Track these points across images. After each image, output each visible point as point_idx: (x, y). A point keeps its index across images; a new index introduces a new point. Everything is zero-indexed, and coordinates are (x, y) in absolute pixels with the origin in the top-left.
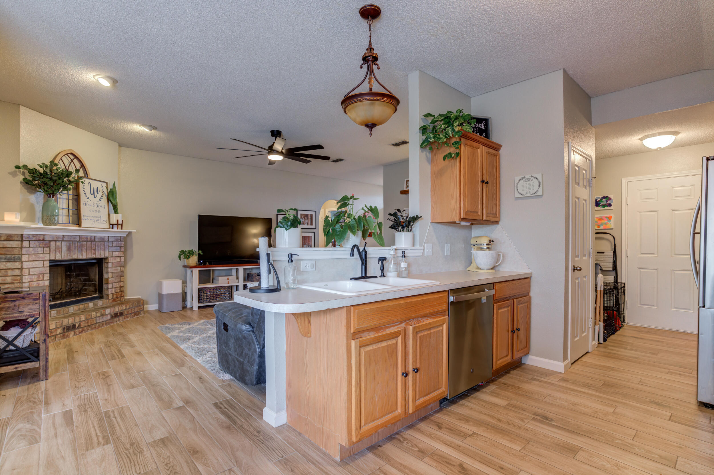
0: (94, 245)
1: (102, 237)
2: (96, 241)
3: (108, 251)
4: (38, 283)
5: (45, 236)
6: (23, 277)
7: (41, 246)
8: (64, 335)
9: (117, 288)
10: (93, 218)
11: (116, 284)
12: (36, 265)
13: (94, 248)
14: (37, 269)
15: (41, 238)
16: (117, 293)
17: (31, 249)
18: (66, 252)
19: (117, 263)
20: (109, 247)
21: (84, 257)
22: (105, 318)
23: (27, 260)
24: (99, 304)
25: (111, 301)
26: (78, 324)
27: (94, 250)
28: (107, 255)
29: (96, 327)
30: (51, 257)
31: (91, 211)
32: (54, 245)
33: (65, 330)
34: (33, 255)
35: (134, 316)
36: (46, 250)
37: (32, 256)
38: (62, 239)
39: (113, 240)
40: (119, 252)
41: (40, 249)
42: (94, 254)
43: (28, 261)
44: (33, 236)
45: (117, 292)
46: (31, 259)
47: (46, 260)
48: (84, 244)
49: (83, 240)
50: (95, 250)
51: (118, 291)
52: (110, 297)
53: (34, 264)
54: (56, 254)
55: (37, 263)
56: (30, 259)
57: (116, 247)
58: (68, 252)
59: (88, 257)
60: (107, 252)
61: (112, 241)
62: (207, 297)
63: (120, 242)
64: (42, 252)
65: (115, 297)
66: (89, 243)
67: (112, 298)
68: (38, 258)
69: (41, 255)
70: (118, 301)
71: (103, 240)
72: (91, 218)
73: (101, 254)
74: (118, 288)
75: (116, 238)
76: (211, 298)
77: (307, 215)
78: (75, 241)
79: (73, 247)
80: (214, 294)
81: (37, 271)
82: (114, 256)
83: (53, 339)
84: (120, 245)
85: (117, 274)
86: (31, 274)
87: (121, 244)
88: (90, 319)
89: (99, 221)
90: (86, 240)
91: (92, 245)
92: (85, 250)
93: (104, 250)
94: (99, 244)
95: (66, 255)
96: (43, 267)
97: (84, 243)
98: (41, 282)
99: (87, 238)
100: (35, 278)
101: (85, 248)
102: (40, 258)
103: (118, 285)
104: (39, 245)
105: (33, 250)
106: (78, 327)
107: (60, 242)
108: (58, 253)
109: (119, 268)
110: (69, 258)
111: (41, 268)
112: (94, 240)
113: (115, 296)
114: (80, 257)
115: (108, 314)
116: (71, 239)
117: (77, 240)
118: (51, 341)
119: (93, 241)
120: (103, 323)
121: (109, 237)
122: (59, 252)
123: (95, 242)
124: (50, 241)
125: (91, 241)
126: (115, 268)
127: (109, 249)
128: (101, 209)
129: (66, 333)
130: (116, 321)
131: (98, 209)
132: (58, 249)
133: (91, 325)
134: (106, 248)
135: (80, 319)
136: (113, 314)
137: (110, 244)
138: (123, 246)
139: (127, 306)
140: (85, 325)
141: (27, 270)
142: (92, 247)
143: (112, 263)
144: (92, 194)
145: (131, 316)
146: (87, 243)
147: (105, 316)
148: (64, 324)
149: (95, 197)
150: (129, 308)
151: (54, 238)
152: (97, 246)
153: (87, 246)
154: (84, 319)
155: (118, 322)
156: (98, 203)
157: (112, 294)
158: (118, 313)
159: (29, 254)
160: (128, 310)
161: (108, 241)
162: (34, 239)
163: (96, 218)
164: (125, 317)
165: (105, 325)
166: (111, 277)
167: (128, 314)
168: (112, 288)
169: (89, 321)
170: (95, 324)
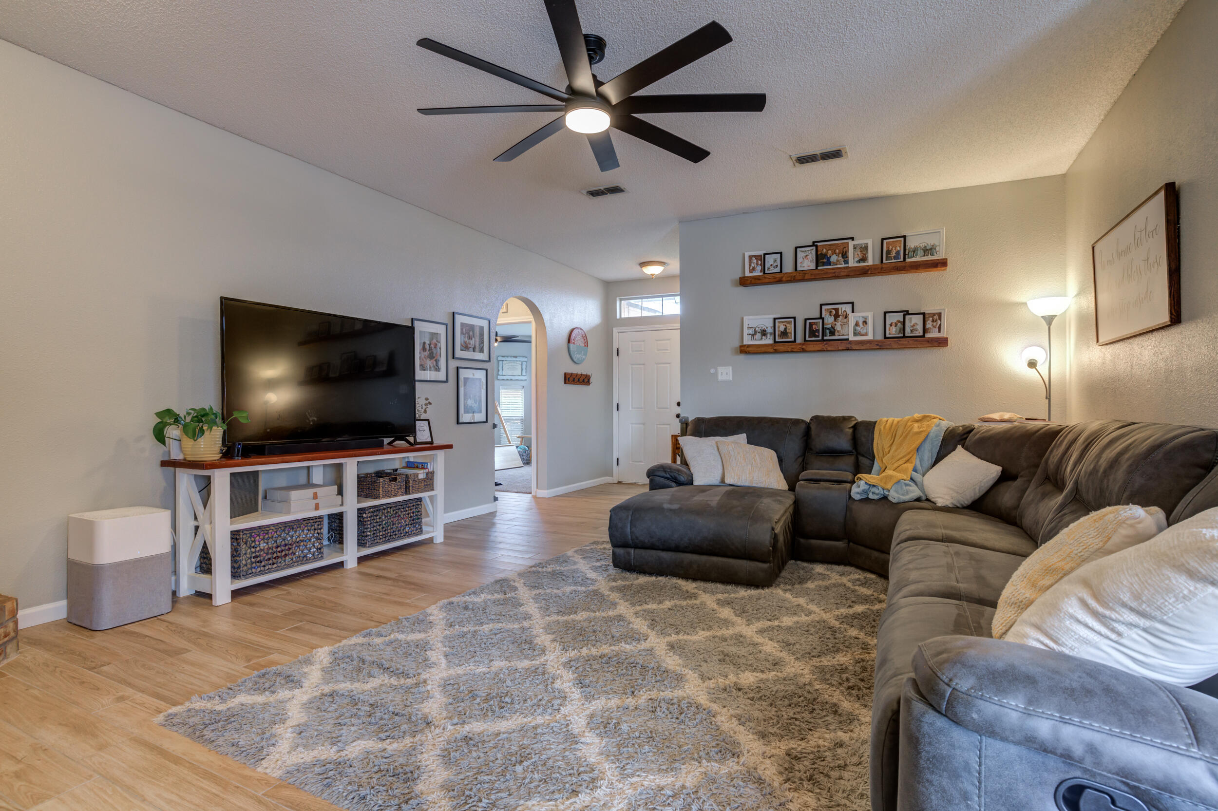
62: (257, 557)
76: (269, 559)
77: (472, 327)
80: (278, 547)
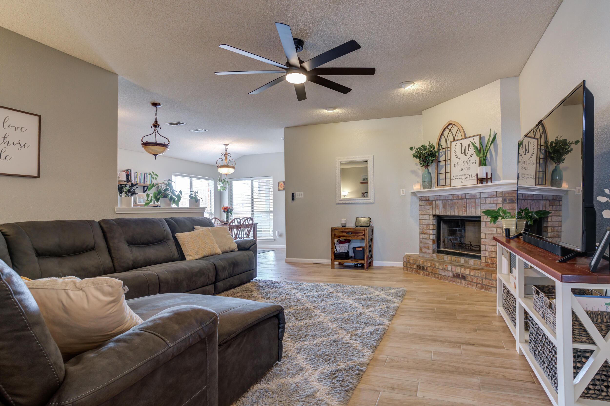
0: (465, 202)
1: (473, 194)
2: (467, 199)
3: (481, 209)
4: (426, 231)
5: (430, 197)
7: (428, 204)
12: (426, 218)
13: (465, 206)
14: (426, 221)
15: (428, 199)
17: (423, 206)
20: (482, 205)
21: (456, 214)
22: (446, 274)
24: (470, 263)
25: (484, 264)
26: (426, 267)
27: (465, 207)
28: (478, 213)
29: (438, 277)
30: (433, 212)
31: (461, 170)
32: (435, 204)
33: (418, 268)
34: (424, 211)
35: (481, 288)
36: (430, 208)
39: (487, 196)
41: (428, 206)
42: (465, 211)
43: (422, 215)
44: (424, 197)
47: (430, 215)
49: (455, 198)
50: (466, 207)
53: (424, 217)
54: (436, 210)
55: (426, 216)
56: (423, 214)
57: (490, 204)
58: (444, 209)
59: (459, 214)
60: (479, 209)
61: (485, 198)
63: (496, 199)
66: (460, 201)
67: (485, 262)
68: (426, 213)
69: (428, 211)
71: (474, 197)
72: (461, 177)
73: (472, 212)
75: (490, 194)
78: (448, 199)
79: (447, 205)
84: (496, 202)
87: (497, 201)
88: (434, 268)
89: (468, 178)
90: (457, 198)
91: (463, 202)
92: (457, 208)
93: (476, 208)
94: (470, 201)
95: (442, 211)
96: (429, 220)
97: (455, 201)
98: (428, 230)
99: (458, 196)
100: (425, 226)
101: (457, 205)
106: (425, 270)
107: (438, 201)
110: (445, 214)
111: (428, 220)
112: (465, 198)
113: (489, 261)
114: (453, 214)
115: (450, 271)
116: (445, 198)
117: (450, 199)
120: (445, 276)
121: (481, 194)
123: (466, 200)
124: (432, 201)
125: (462, 199)
126: (489, 229)
127: (481, 206)
128: (471, 164)
129: (419, 271)
130: (458, 283)
131: (468, 166)
132: (437, 206)
133: (434, 274)
134: (478, 205)
135: (427, 264)
136: (455, 273)
137: (482, 201)
138: (500, 203)
139: (472, 272)
140: (431, 271)
141: (421, 221)
142: (463, 204)
143: (486, 222)
144: (463, 153)
145: (477, 286)
146: (458, 201)
147: (447, 272)
148: (417, 263)
149: (465, 155)
150: (475, 276)
151: (434, 198)
152: (468, 203)
153: (458, 204)
154: (429, 265)
155: (459, 284)
156: (469, 160)
157: (486, 257)
158: (460, 275)
159: (422, 210)
160: (473, 277)
161: (480, 198)
162: (424, 200)
163: (465, 176)
164: (468, 283)
165: (447, 280)
166: (485, 238)
167: (472, 282)
168: (486, 250)
169: (434, 269)
170: (438, 274)
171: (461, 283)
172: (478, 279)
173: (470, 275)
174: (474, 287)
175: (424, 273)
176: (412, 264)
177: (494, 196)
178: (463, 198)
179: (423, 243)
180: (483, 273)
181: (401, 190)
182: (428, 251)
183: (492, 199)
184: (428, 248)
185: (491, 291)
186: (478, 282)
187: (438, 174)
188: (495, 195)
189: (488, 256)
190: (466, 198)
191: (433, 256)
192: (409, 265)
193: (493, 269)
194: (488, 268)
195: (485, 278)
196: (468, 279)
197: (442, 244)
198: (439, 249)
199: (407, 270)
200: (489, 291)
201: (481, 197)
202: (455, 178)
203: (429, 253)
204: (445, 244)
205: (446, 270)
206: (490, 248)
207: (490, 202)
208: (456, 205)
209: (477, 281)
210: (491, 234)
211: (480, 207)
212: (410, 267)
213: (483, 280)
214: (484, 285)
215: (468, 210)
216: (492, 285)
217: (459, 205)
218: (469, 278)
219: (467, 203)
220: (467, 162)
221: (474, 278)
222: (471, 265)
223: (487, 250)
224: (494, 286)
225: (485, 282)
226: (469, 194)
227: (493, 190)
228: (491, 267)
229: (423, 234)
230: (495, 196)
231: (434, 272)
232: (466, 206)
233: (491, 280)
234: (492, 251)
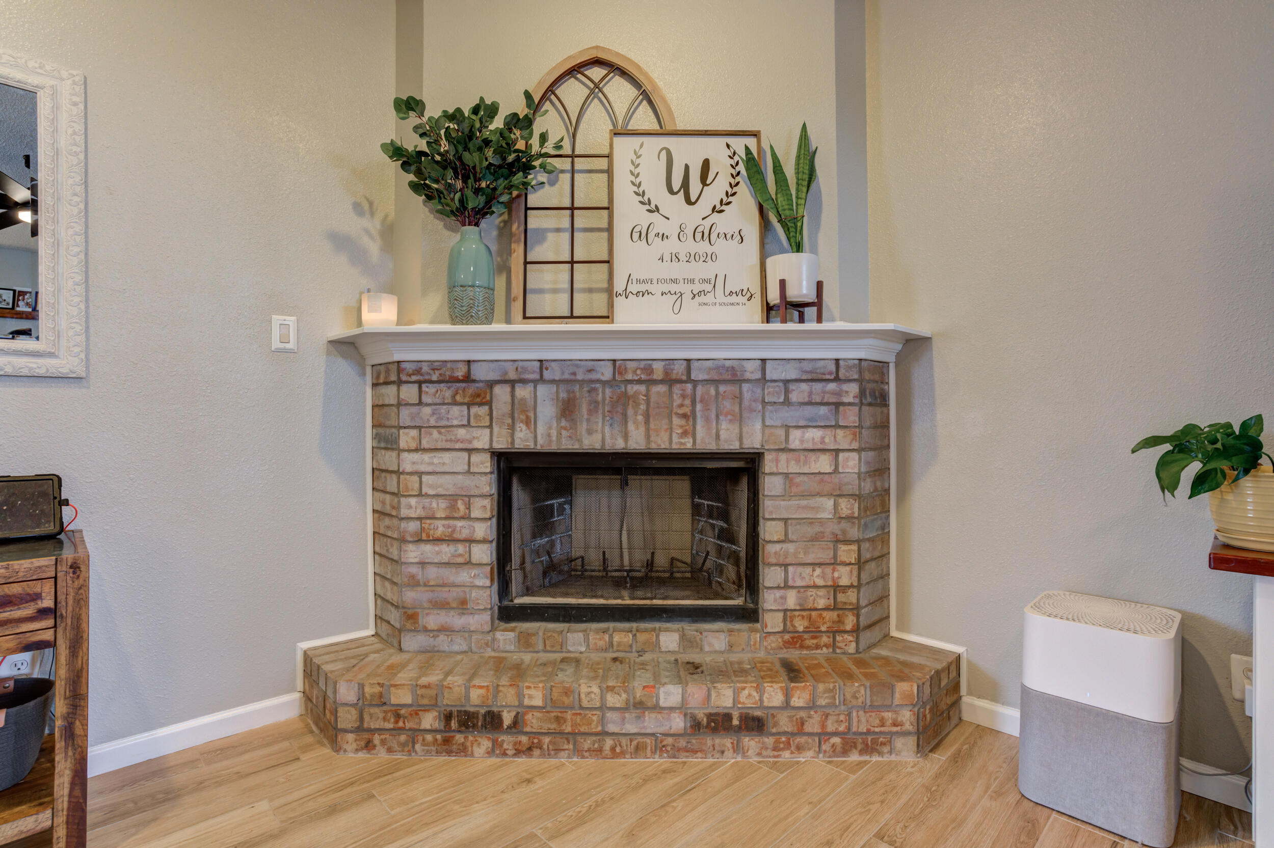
0: (684, 397)
1: (728, 363)
2: (695, 383)
3: (764, 426)
4: (449, 527)
5: (473, 366)
6: (403, 500)
7: (458, 398)
8: (447, 741)
9: (812, 592)
10: (674, 288)
11: (809, 570)
12: (444, 464)
13: (687, 410)
14: (448, 477)
15: (460, 374)
16: (814, 614)
17: (427, 410)
18: (555, 424)
19: (818, 477)
20: (769, 408)
22: (651, 723)
23: (413, 445)
24: (710, 645)
25: (774, 642)
26: (513, 714)
27: (684, 416)
28: (753, 440)
29: (600, 750)
30: (495, 439)
31: (667, 257)
32: (508, 398)
33: (454, 724)
34: (435, 432)
35: (845, 752)
36: (477, 416)
37: (431, 434)
38: (536, 376)
39: (793, 375)
40: (828, 432)
41: (455, 410)
42: (685, 433)
43: (416, 450)
44: (435, 366)
45: (816, 609)
46: (428, 442)
47: (477, 450)
48: (637, 393)
49: (629, 376)
50: (690, 417)
51: (821, 603)
52: (773, 621)
53: (436, 461)
54: (512, 427)
55: (447, 457)
56: (425, 444)
57: (809, 408)
58: (564, 423)
59: (653, 446)
60: (758, 426)
61: (786, 382)
63: (832, 386)
64: (465, 422)
65: (801, 629)
66: (662, 388)
67: (782, 632)
68: (451, 440)
69: (462, 432)
70: (817, 647)
71: (734, 375)
72: (666, 288)
74: (822, 592)
75: (807, 366)
78: (592, 381)
79: (584, 405)
81: (447, 484)
82: (795, 443)
83: (404, 745)
84: (833, 399)
85: (817, 529)
86: (427, 495)
87: (839, 394)
88: (573, 708)
89: (709, 298)
90: (643, 377)
91: (675, 397)
92: (640, 418)
93: (740, 419)
94: (713, 392)
95: (554, 433)
96: (469, 472)
97: (632, 389)
98: (459, 524)
99: (649, 370)
100: (440, 507)
101: (643, 407)
102: (458, 441)
103: (823, 576)
104: (454, 396)
105: (433, 414)
106: (509, 727)
107: (530, 387)
108: (524, 427)
109: (829, 503)
110: (567, 445)
111: (460, 477)
112: (684, 378)
113: (800, 625)
115: (672, 709)
116: (574, 374)
117: (603, 378)
118: (396, 747)
119: (680, 381)
120: (640, 739)
121: (769, 365)
122: (527, 422)
123: (689, 386)
124: (491, 384)
125: (669, 381)
126: (804, 503)
127: (767, 414)
128: (721, 246)
129: (459, 738)
130: (723, 752)
131: (703, 247)
132: (524, 411)
133: (573, 736)
134: (751, 410)
135: (520, 696)
136: (701, 715)
137: (773, 394)
138: (850, 404)
139: (798, 693)
140: (547, 726)
141: (415, 478)
142: (675, 404)
143: (786, 475)
144: (675, 190)
145: (824, 747)
146: (648, 390)
147: (653, 715)
148: (449, 700)
149: (689, 202)
150: (812, 706)
151: (506, 373)
152: (701, 401)
153: (648, 402)
154: (538, 702)
155: (731, 759)
156: (707, 223)
157: (785, 611)
158: (736, 715)
159: (419, 428)
160: (803, 714)
161: (763, 380)
162: (435, 378)
163: (690, 287)
164: (777, 742)
165: (653, 753)
166: (782, 538)
167: (801, 732)
168: (786, 586)
169: (568, 716)
170: (596, 734)
171: (738, 748)
172: (827, 716)
173: (787, 705)
174: (810, 754)
175: (496, 744)
176: (403, 712)
177: (828, 377)
178: (674, 377)
179: (425, 585)
180: (855, 689)
181: (277, 319)
182: (458, 621)
183: (818, 386)
184: (463, 605)
185: (890, 752)
186: (831, 727)
187: (526, 263)
188: (830, 373)
189: (798, 608)
190: (693, 377)
191: (494, 640)
192: (385, 719)
193: (819, 651)
194: (798, 652)
195: (863, 708)
196: (776, 724)
197: (516, 578)
198: (506, 603)
199: (368, 746)
200: (880, 754)
201: (768, 378)
202: (634, 288)
203: (466, 632)
204: (525, 577)
205: (648, 708)
206: (804, 575)
207: (806, 400)
208: (637, 405)
209: (823, 726)
210: (811, 522)
211: (760, 414)
212: (391, 726)
213: (854, 714)
214: (861, 734)
215: (699, 427)
216: (895, 729)
217: (652, 404)
218: (785, 723)
219: (698, 398)
220: (700, 229)
221: (810, 717)
222: (716, 652)
223: (790, 583)
224: (904, 728)
225: (863, 719)
226: (709, 363)
227: (825, 352)
228: (808, 648)
229: (428, 541)
230: (832, 377)
231: (568, 729)
232: (693, 412)
233: (888, 708)
234: (815, 587)
